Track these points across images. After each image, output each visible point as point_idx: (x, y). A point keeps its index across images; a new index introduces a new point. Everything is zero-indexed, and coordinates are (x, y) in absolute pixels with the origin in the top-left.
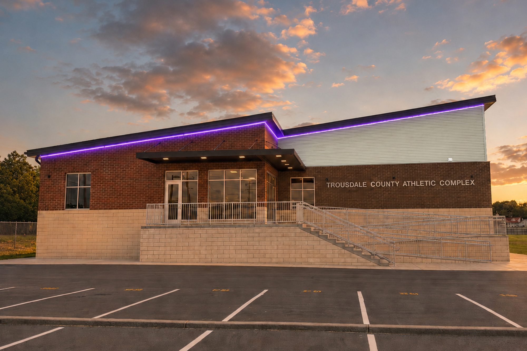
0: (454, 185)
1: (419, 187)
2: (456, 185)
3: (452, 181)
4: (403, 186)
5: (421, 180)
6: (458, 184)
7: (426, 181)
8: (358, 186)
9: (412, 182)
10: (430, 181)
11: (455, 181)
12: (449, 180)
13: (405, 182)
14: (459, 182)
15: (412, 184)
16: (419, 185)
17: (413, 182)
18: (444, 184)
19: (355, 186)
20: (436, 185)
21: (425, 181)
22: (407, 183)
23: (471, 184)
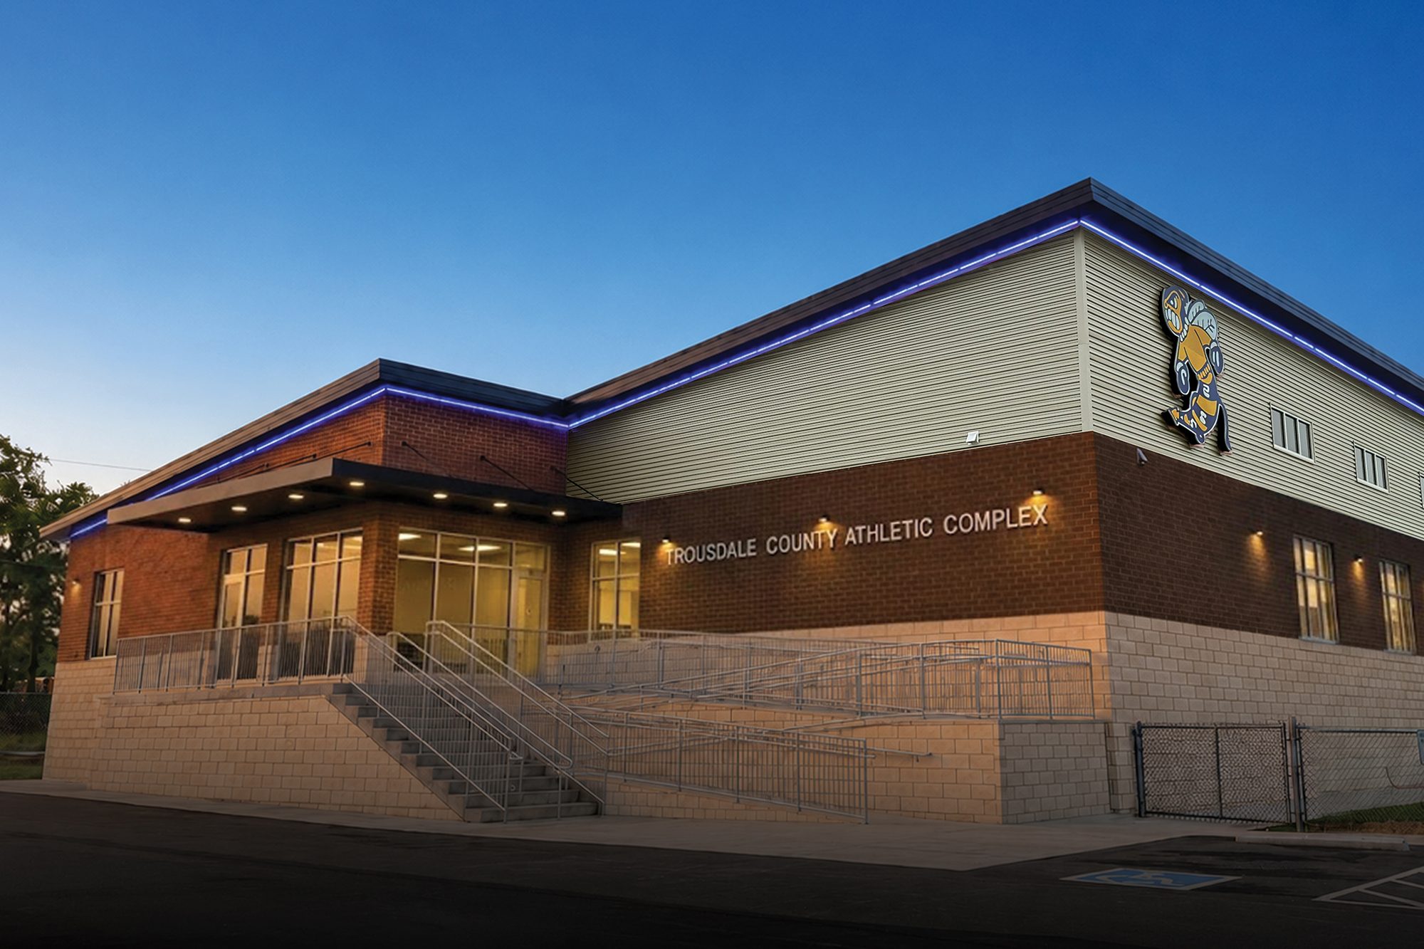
0: (983, 527)
1: (890, 545)
2: (989, 528)
3: (977, 515)
4: (846, 543)
5: (893, 521)
6: (998, 523)
7: (907, 523)
8: (736, 555)
9: (869, 527)
10: (917, 521)
11: (987, 514)
12: (970, 513)
13: (851, 530)
14: (998, 515)
15: (870, 533)
16: (887, 539)
17: (873, 529)
18: (955, 529)
19: (728, 556)
20: (933, 531)
21: (904, 522)
22: (856, 532)
23: (1036, 523)
